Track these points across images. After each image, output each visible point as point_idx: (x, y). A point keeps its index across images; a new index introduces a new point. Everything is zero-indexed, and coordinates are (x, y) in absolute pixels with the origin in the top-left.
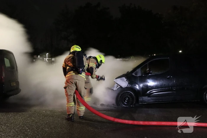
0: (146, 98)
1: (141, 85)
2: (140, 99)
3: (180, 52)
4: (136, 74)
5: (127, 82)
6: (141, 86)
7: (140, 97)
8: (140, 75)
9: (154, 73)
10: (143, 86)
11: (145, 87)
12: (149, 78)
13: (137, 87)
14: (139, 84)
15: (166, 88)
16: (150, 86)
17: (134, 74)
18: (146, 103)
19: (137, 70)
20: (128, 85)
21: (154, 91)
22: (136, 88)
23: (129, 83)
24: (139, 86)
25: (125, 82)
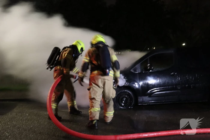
0: (146, 99)
1: (141, 83)
2: (139, 100)
3: (184, 44)
4: (135, 70)
5: (125, 80)
6: (141, 85)
7: (140, 97)
8: (139, 72)
9: (156, 69)
10: (143, 84)
11: (145, 86)
12: (150, 75)
13: (136, 85)
14: (138, 82)
15: (170, 87)
16: (151, 85)
17: (132, 71)
18: (146, 104)
19: (137, 66)
20: (125, 83)
21: (155, 90)
22: (135, 87)
23: (126, 81)
24: (138, 84)
25: (122, 79)
